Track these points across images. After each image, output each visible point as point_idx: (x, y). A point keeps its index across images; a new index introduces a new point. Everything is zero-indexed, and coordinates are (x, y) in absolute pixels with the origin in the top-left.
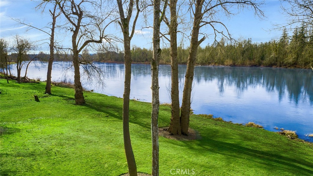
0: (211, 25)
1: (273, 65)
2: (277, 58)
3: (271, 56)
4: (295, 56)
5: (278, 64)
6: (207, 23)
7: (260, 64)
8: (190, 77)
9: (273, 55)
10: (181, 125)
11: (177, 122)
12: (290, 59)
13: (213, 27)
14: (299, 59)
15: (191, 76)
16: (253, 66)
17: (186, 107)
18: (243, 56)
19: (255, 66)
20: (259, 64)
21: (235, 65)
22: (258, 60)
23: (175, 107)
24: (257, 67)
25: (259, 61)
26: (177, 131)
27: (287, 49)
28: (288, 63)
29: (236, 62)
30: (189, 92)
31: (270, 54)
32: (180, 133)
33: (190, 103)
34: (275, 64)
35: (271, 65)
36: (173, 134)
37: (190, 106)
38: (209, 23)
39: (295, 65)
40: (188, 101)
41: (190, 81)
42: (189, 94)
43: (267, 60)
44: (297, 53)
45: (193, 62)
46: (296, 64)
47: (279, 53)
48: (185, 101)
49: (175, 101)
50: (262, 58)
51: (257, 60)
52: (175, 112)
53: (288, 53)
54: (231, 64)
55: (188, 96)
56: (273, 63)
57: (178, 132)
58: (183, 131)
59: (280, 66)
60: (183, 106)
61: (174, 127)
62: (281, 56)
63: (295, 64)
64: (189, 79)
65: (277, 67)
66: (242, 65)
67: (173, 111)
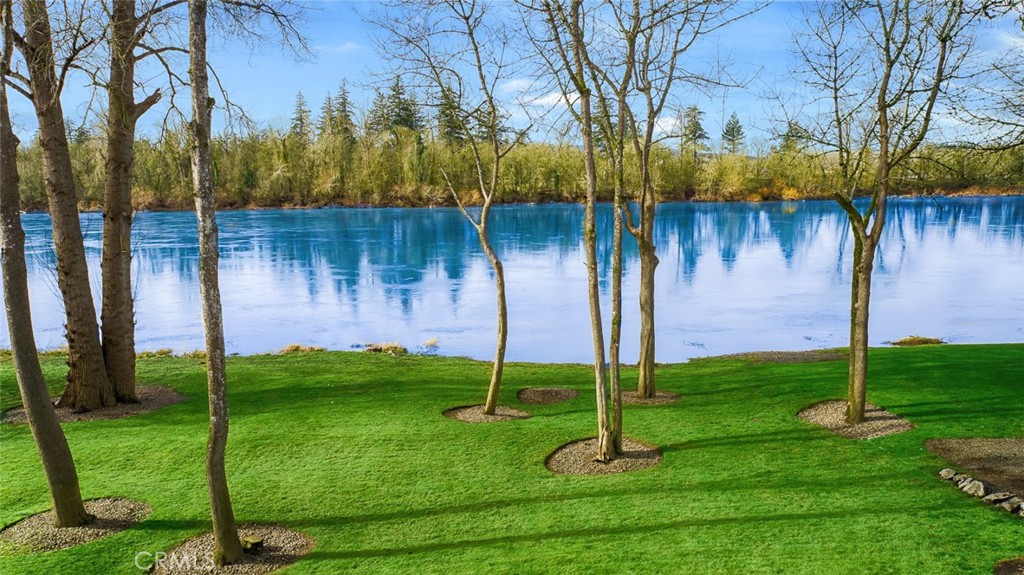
0: (161, 59)
1: (283, 202)
2: (289, 180)
3: (275, 174)
4: (336, 174)
5: (298, 197)
6: (152, 51)
7: (245, 202)
8: (124, 217)
9: (280, 170)
10: (109, 376)
11: (94, 367)
12: (326, 184)
13: (166, 66)
14: (348, 183)
15: (124, 214)
16: (225, 206)
17: (122, 313)
18: (186, 176)
19: (231, 205)
20: (244, 199)
21: (164, 206)
22: (237, 186)
23: (80, 320)
24: (237, 208)
25: (241, 191)
26: (101, 397)
27: (314, 153)
28: (323, 195)
29: (167, 197)
30: (124, 265)
31: (271, 169)
32: (112, 400)
33: (132, 301)
34: (289, 199)
35: (277, 202)
36: (88, 407)
37: (132, 307)
38: (156, 52)
39: (339, 200)
40: (125, 294)
41: (124, 230)
42: (124, 272)
43: (264, 187)
44: (341, 167)
45: (126, 170)
46: (343, 196)
47: (294, 166)
48: (115, 295)
49: (79, 300)
50: (250, 180)
51: (234, 188)
52: (82, 335)
53: (319, 166)
54: (150, 204)
55: (124, 277)
56: (282, 194)
57: (105, 396)
58: (121, 393)
59: (304, 204)
60: (107, 312)
61: (86, 386)
62: (301, 176)
63: (337, 197)
64: (120, 224)
65: (295, 205)
66: (188, 205)
67: (74, 332)
